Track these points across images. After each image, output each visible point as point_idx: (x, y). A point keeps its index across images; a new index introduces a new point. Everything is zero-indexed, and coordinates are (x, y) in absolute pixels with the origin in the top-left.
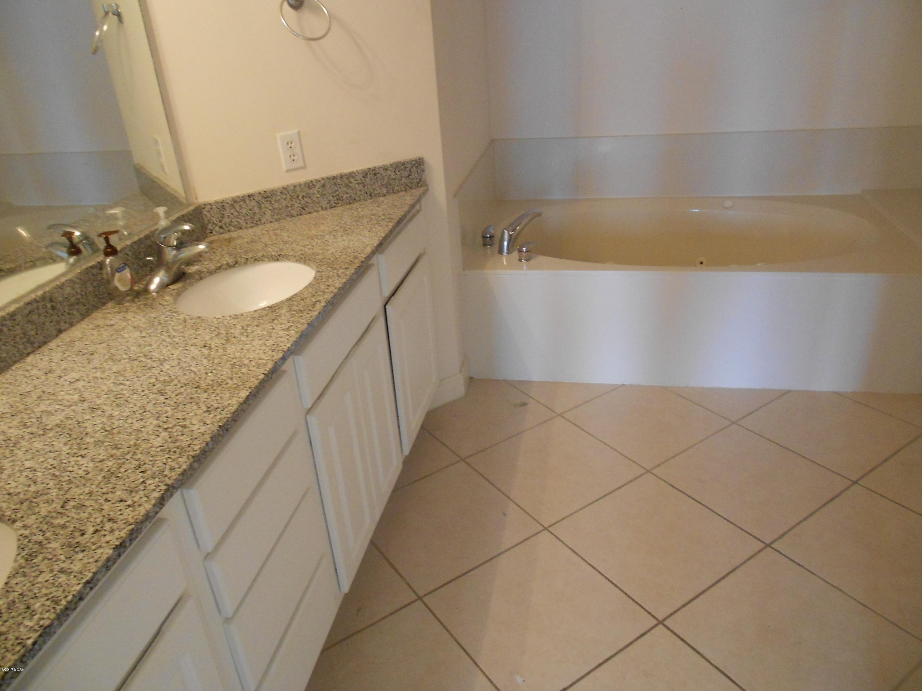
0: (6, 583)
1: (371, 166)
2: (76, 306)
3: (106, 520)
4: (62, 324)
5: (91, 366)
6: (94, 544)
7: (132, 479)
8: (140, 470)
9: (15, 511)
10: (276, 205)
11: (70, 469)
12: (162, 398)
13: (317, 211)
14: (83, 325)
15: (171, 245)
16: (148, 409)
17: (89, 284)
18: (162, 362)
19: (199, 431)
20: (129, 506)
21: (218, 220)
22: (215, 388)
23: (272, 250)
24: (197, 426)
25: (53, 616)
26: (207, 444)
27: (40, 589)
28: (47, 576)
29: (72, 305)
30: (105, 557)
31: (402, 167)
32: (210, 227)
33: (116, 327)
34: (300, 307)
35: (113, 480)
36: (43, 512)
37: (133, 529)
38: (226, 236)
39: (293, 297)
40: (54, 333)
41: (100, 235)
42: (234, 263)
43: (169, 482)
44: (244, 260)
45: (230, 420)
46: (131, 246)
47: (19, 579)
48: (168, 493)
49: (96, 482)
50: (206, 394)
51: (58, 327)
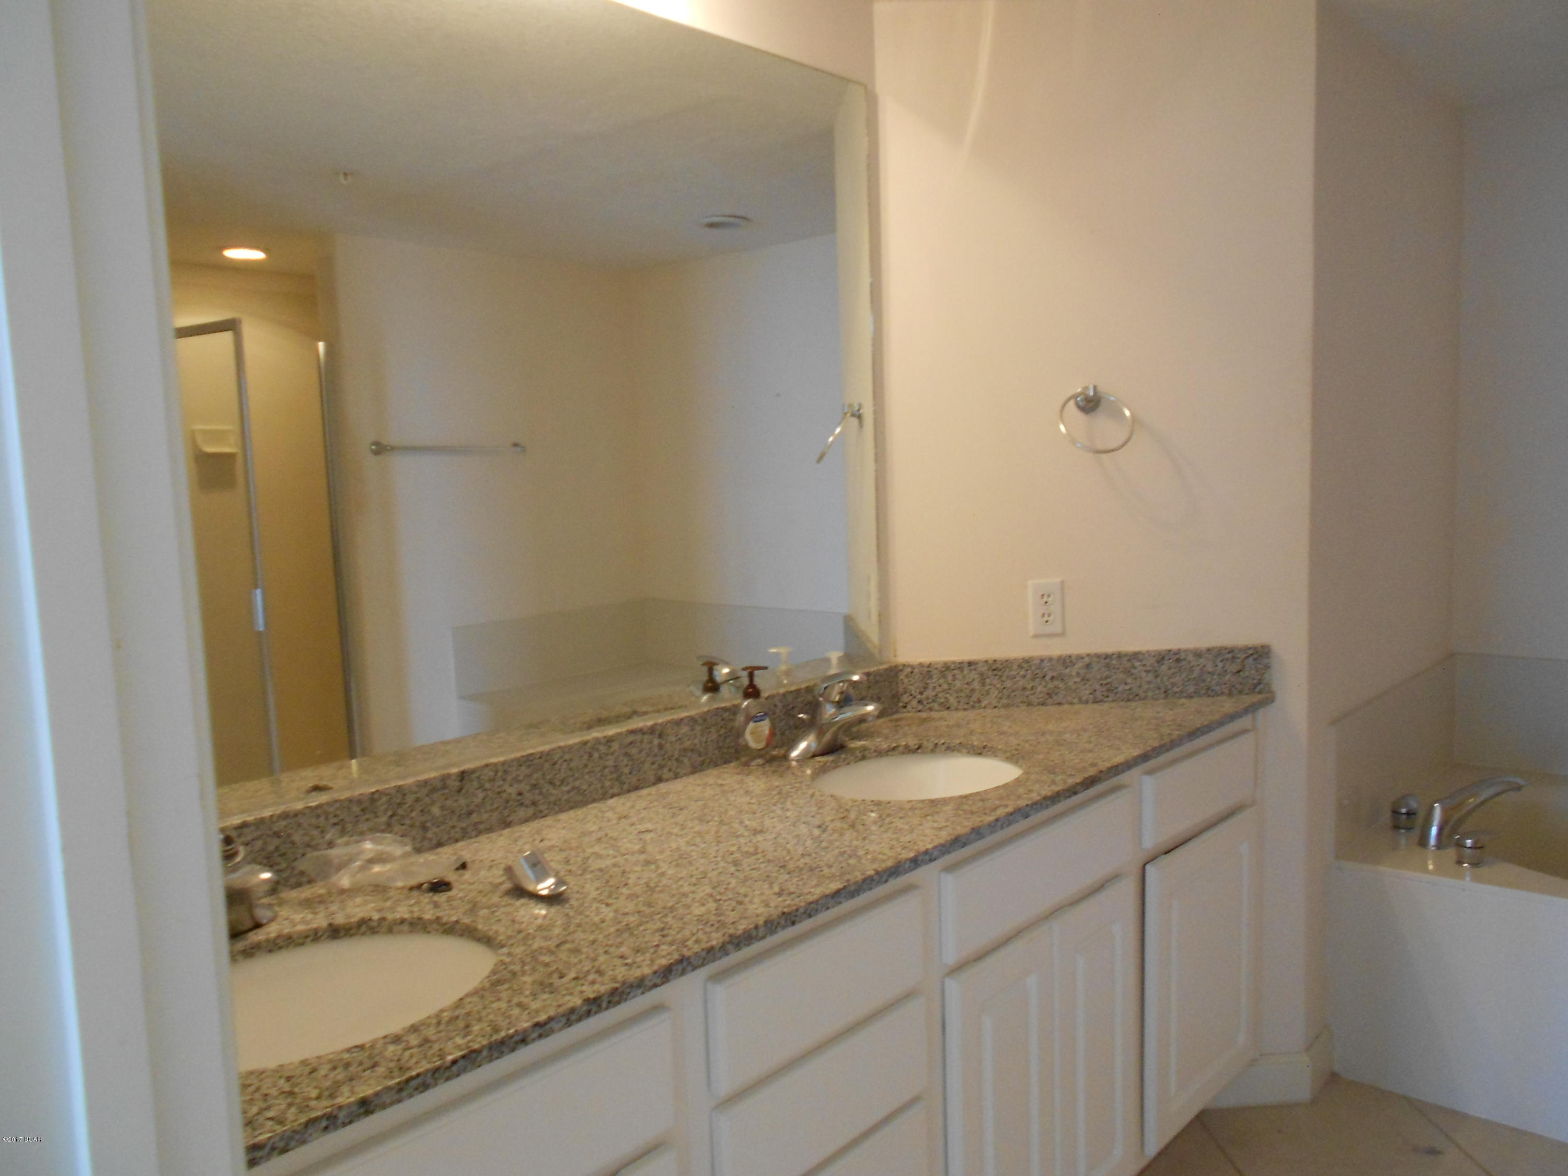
0: (461, 999)
1: (1174, 646)
2: (690, 754)
3: (594, 970)
4: (666, 770)
5: (672, 820)
6: (567, 989)
7: (647, 939)
8: (662, 933)
9: (510, 937)
10: (1008, 684)
11: (588, 913)
12: (733, 869)
13: (1071, 703)
14: (691, 779)
15: (832, 699)
16: (710, 875)
17: (713, 729)
18: (756, 832)
19: (756, 911)
20: (626, 964)
21: (918, 691)
22: (803, 872)
23: (976, 741)
24: (755, 906)
25: (485, 1042)
26: (756, 927)
27: (488, 1014)
28: (503, 1005)
29: (685, 750)
30: (570, 1005)
31: (1230, 656)
32: (905, 698)
33: (726, 788)
34: (974, 809)
35: (626, 935)
36: (535, 946)
37: (617, 989)
38: (924, 715)
39: (971, 795)
40: (652, 778)
41: (744, 669)
42: (916, 747)
43: (687, 953)
44: (931, 746)
45: (802, 910)
46: (784, 695)
47: (475, 999)
48: (680, 968)
49: (607, 933)
50: (788, 876)
51: (659, 772)
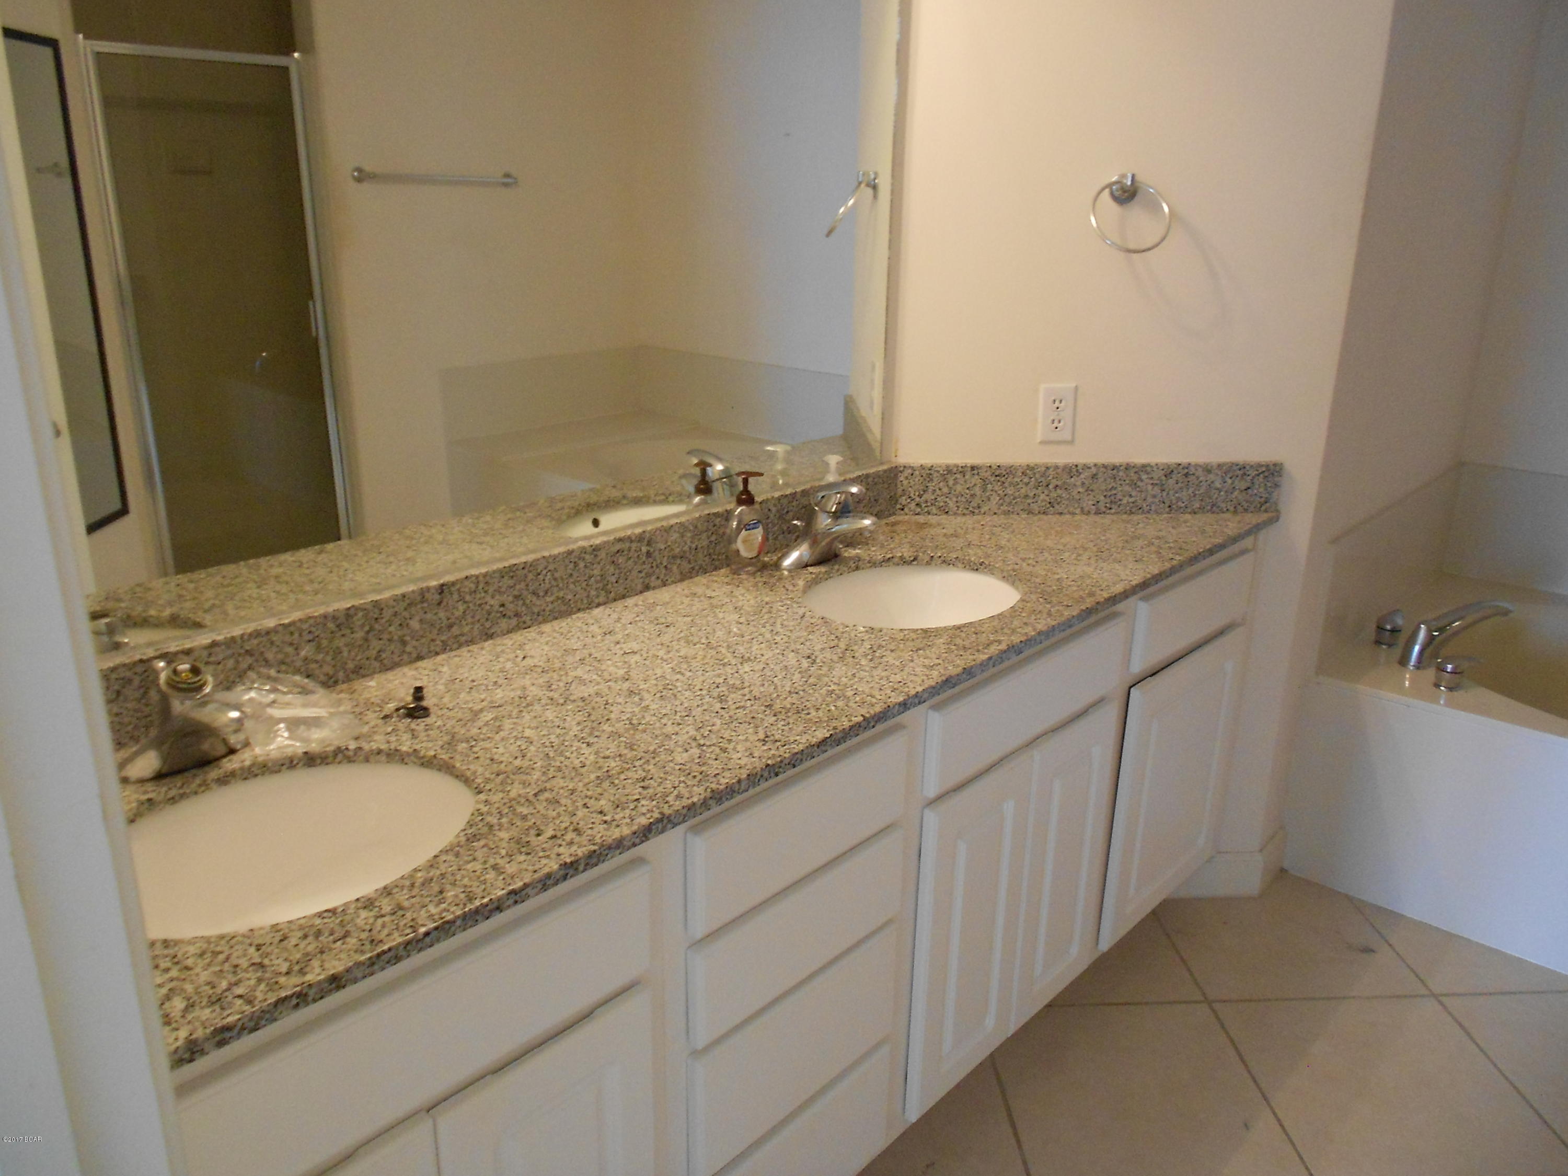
0: (436, 857)
1: (1184, 460)
2: (678, 561)
3: (571, 828)
4: (653, 578)
5: (659, 640)
6: (544, 850)
7: (627, 791)
8: (642, 784)
9: (488, 780)
10: (1010, 491)
11: (568, 754)
12: (718, 706)
13: (1074, 514)
14: (679, 587)
15: (828, 510)
16: (694, 713)
17: (704, 536)
18: (744, 660)
19: (739, 762)
20: (605, 822)
21: (917, 494)
22: (790, 714)
23: (973, 554)
24: (739, 755)
25: (459, 913)
26: (739, 781)
27: (463, 877)
28: (478, 866)
29: (674, 557)
30: (546, 870)
31: (1240, 473)
32: (903, 500)
33: (714, 601)
34: (967, 643)
35: (606, 784)
36: (513, 794)
37: (595, 851)
38: (921, 519)
39: (964, 625)
40: (639, 587)
41: (739, 474)
42: (912, 559)
43: (667, 811)
44: (927, 558)
45: (787, 761)
46: (779, 499)
47: (450, 857)
48: (660, 826)
49: (586, 781)
50: (775, 718)
51: (647, 581)
